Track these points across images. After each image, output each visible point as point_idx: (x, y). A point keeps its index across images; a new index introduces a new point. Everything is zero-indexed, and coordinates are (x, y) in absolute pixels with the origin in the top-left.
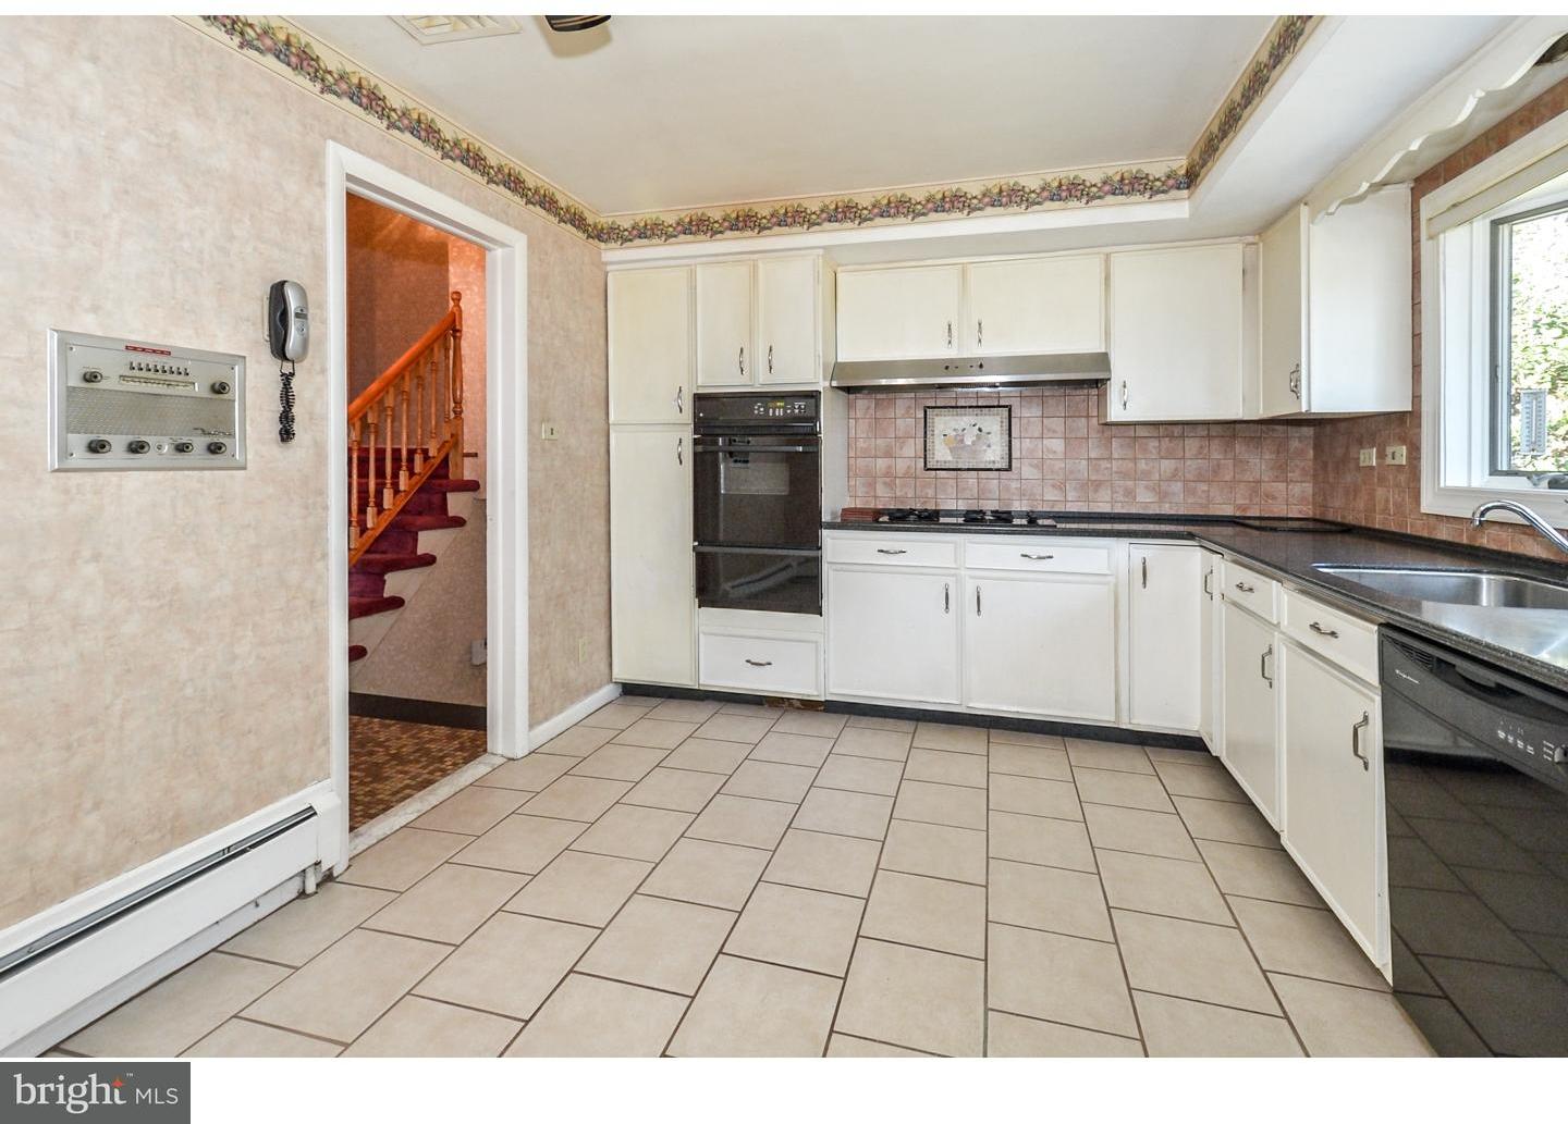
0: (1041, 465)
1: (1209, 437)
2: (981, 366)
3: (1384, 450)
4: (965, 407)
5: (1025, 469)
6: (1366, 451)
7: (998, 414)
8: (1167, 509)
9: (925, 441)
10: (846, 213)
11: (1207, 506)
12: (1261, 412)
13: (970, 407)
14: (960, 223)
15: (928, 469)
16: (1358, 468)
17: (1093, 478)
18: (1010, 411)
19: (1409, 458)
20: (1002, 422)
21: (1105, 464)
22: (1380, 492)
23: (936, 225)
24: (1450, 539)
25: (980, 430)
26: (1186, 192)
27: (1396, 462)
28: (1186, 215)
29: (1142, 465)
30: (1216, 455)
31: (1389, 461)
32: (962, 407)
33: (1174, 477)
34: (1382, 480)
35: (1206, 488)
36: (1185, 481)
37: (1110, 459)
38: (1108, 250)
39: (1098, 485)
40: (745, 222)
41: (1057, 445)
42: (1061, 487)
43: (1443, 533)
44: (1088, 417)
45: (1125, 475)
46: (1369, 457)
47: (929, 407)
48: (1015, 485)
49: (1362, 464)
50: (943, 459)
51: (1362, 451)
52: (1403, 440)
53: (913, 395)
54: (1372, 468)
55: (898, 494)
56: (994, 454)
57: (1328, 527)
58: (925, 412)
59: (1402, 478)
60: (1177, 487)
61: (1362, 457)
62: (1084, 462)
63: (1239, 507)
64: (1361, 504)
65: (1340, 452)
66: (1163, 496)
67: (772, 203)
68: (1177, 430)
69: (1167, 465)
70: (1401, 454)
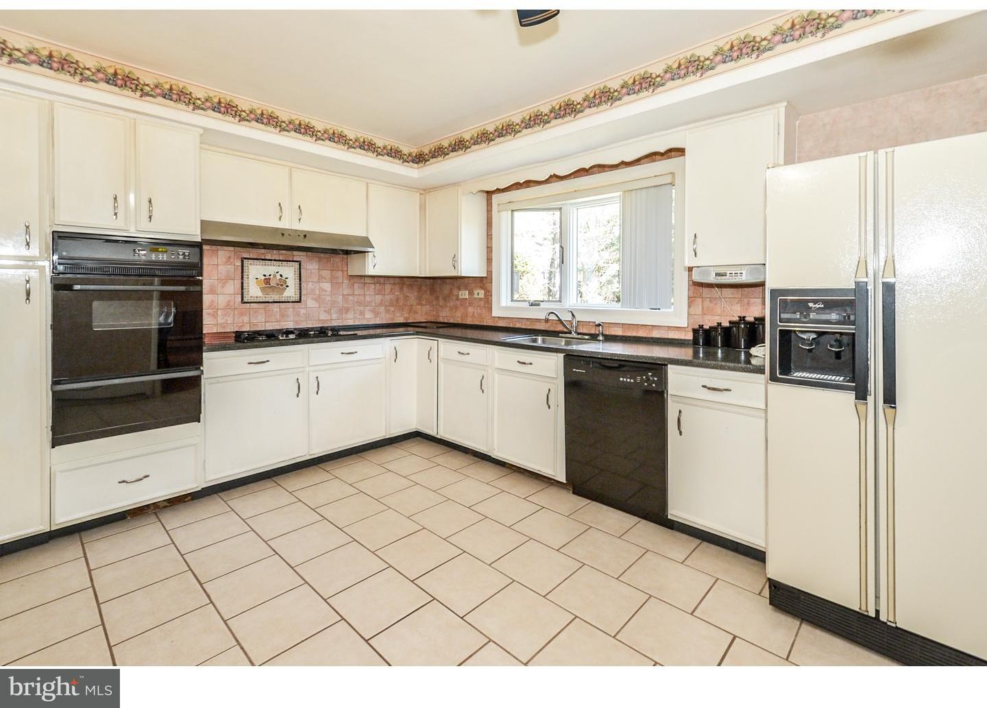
0: (318, 299)
1: (394, 284)
2: (305, 236)
3: (473, 292)
4: (271, 260)
5: (310, 302)
6: (463, 292)
7: (292, 266)
8: (378, 322)
9: (242, 283)
10: (226, 108)
11: (393, 319)
12: (428, 273)
13: (275, 260)
14: (308, 144)
15: (244, 303)
16: (458, 299)
17: (346, 306)
18: (300, 265)
19: (485, 295)
20: (295, 271)
21: (351, 298)
22: (470, 310)
23: (293, 140)
24: (504, 326)
25: (281, 276)
26: (416, 165)
27: (480, 296)
28: (416, 176)
29: (368, 298)
30: (397, 293)
31: (476, 296)
32: (269, 260)
33: (381, 304)
34: (471, 304)
35: (393, 309)
36: (386, 306)
37: (353, 294)
38: (368, 181)
39: (347, 310)
40: (122, 80)
41: (327, 286)
42: (328, 312)
43: (501, 324)
44: (342, 271)
45: (359, 303)
46: (464, 294)
47: (245, 258)
48: (303, 311)
49: (460, 297)
50: (255, 295)
51: (460, 292)
52: (482, 288)
53: (232, 248)
54: (466, 299)
55: (220, 321)
56: (291, 292)
57: (441, 325)
58: (242, 262)
59: (482, 303)
60: (382, 309)
61: (460, 294)
62: (341, 297)
63: (405, 318)
64: (459, 314)
65: (446, 292)
66: (376, 314)
67: (157, 76)
68: (382, 280)
69: (378, 298)
70: (482, 293)
